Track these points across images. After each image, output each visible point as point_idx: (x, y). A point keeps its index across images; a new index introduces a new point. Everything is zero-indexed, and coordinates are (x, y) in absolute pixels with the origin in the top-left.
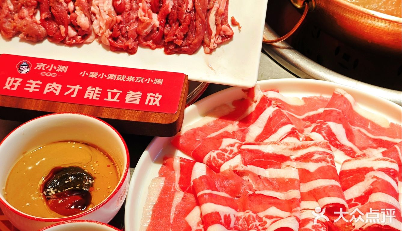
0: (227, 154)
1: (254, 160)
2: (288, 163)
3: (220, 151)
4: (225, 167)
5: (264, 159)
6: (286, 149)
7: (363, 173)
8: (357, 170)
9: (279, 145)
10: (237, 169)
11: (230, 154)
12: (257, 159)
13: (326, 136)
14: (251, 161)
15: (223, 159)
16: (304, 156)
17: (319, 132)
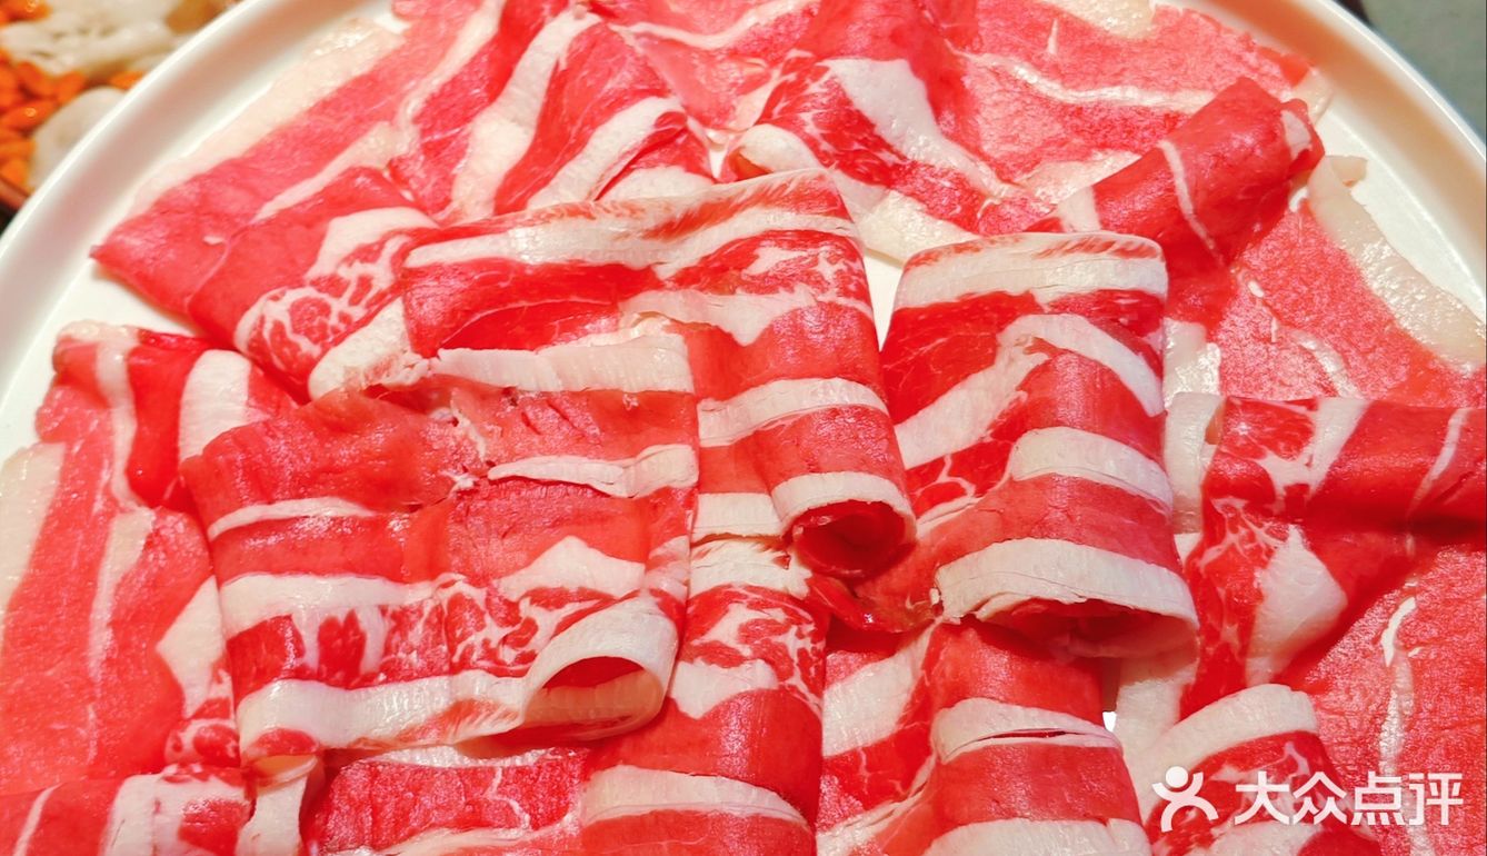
0: (339, 305)
1: (474, 320)
2: (647, 300)
3: (308, 292)
4: (331, 375)
5: (529, 297)
6: (626, 235)
7: (988, 322)
8: (965, 308)
9: (589, 216)
10: (385, 381)
11: (354, 301)
12: (489, 307)
13: (824, 137)
14: (457, 327)
15: (317, 335)
16: (715, 260)
17: (787, 121)
